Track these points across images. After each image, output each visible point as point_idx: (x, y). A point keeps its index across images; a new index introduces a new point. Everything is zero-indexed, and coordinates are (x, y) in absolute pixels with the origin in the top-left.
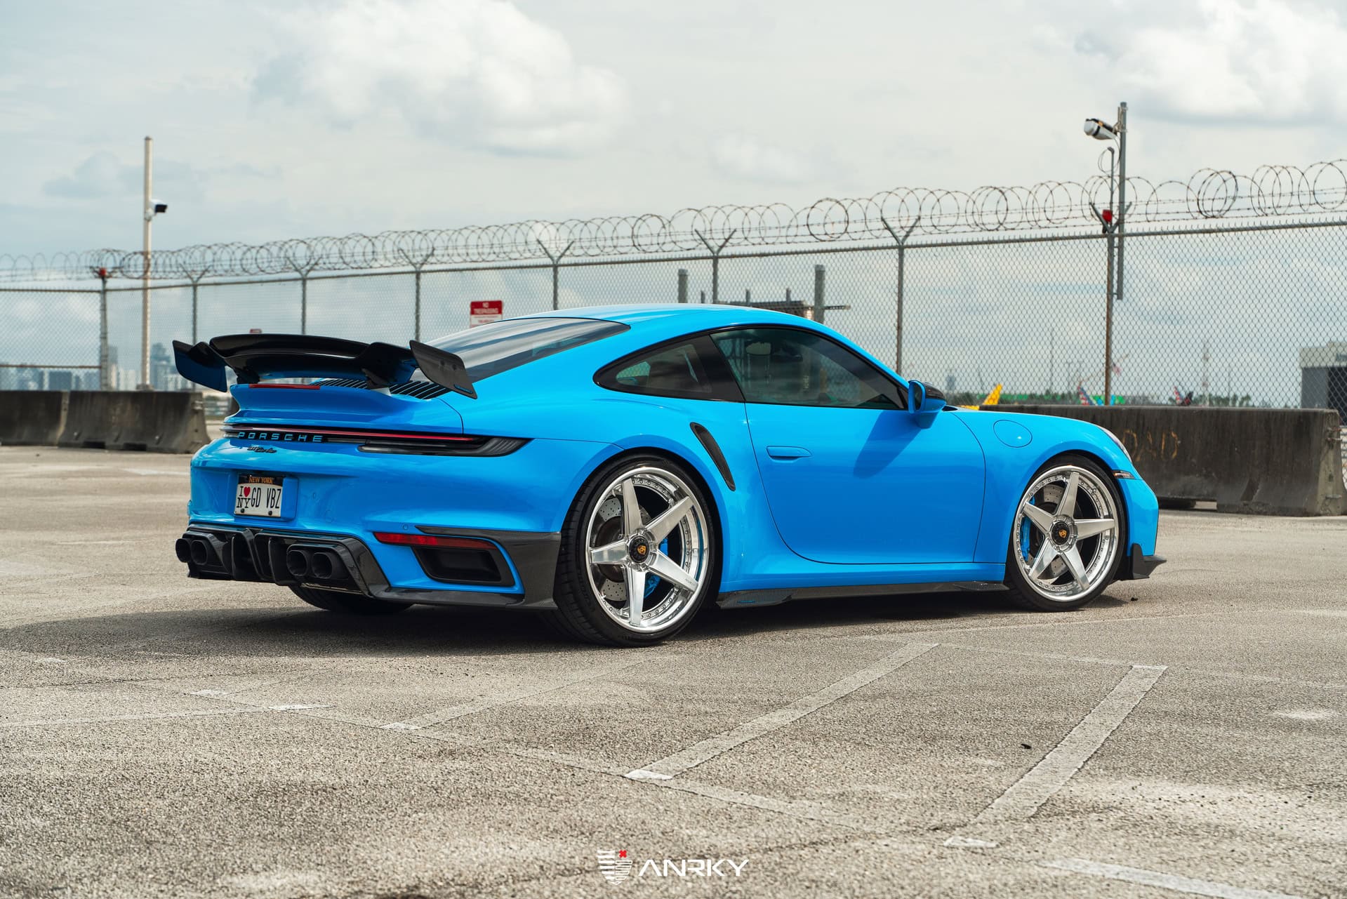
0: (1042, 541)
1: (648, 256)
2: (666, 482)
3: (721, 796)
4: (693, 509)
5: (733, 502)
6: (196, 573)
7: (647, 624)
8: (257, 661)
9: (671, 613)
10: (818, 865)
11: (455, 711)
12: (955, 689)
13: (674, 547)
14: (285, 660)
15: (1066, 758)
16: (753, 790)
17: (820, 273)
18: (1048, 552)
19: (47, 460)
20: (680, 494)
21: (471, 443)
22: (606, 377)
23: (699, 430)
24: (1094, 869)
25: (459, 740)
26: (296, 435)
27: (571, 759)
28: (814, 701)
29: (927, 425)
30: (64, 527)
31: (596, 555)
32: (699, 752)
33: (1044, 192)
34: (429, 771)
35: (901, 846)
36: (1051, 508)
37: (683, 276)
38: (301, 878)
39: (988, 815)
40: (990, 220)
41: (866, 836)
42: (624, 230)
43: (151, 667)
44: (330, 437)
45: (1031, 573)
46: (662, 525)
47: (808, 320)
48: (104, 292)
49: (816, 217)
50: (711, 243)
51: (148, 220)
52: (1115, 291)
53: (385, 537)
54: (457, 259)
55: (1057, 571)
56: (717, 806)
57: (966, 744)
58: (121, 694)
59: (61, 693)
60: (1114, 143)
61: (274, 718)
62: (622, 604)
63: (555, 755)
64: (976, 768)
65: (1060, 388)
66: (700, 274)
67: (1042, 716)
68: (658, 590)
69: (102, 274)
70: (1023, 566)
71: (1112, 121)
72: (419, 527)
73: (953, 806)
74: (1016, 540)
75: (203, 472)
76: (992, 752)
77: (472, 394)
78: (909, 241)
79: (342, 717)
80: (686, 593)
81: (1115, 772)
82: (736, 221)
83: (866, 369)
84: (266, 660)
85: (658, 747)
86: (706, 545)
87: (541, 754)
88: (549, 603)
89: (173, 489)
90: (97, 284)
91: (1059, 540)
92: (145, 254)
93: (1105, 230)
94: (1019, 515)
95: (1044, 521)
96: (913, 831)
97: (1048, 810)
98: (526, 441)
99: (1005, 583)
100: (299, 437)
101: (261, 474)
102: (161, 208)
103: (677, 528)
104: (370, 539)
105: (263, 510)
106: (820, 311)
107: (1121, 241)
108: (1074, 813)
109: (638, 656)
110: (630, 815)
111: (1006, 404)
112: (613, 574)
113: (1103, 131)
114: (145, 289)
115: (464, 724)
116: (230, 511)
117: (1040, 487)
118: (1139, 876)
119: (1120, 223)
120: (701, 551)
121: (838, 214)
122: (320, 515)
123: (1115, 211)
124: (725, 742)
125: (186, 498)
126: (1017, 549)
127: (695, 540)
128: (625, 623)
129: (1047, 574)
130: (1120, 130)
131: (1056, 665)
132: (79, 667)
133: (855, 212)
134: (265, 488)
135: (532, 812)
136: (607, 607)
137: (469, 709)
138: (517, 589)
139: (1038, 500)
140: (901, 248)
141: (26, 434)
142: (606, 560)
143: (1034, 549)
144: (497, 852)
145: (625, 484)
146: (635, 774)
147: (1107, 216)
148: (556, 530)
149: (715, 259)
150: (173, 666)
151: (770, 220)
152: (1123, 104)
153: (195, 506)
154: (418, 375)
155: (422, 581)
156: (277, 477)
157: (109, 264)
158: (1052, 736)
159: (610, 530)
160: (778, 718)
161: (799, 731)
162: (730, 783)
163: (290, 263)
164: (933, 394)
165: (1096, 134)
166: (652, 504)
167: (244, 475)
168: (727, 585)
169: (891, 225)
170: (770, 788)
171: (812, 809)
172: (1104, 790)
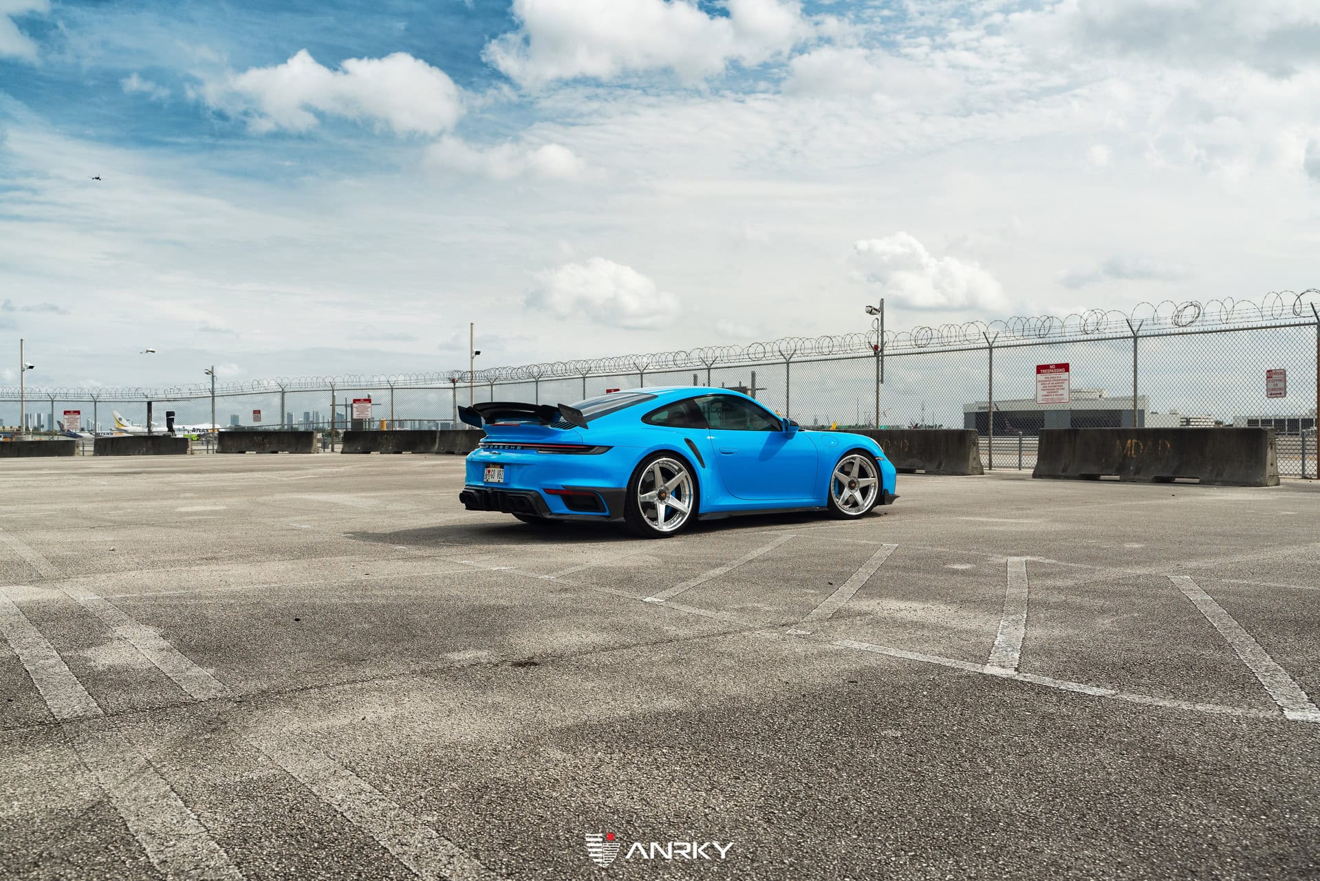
0: (844, 488)
1: (680, 369)
2: (675, 464)
3: (685, 610)
4: (686, 476)
5: (704, 473)
6: (468, 508)
7: (666, 528)
8: (492, 547)
9: (677, 522)
10: (725, 645)
11: (573, 569)
12: (801, 556)
13: (678, 494)
14: (505, 546)
15: (848, 589)
16: (701, 607)
17: (753, 375)
18: (847, 493)
19: (429, 460)
20: (680, 470)
21: (586, 449)
22: (647, 419)
23: (688, 441)
24: (856, 645)
25: (572, 583)
26: (510, 446)
27: (619, 592)
28: (736, 563)
29: (791, 438)
30: (426, 488)
31: (642, 497)
32: (679, 589)
33: (848, 338)
34: (553, 598)
35: (766, 634)
36: (848, 474)
37: (695, 377)
38: (479, 653)
39: (809, 618)
40: (826, 350)
41: (750, 629)
42: (670, 358)
43: (444, 550)
44: (525, 447)
45: (839, 502)
46: (673, 483)
47: (748, 396)
48: (454, 388)
49: (752, 350)
50: (707, 363)
51: (472, 358)
52: (880, 380)
53: (548, 491)
54: (600, 371)
55: (851, 501)
56: (682, 614)
57: (803, 583)
58: (427, 564)
59: (401, 562)
60: (879, 316)
61: (491, 574)
62: (655, 519)
63: (614, 591)
64: (806, 594)
65: (861, 423)
66: (703, 376)
67: (839, 568)
68: (671, 513)
69: (453, 381)
70: (836, 500)
71: (877, 307)
72: (563, 486)
73: (793, 614)
74: (832, 488)
75: (471, 463)
76: (815, 587)
77: (586, 427)
78: (791, 360)
79: (522, 573)
80: (683, 514)
81: (871, 596)
82: (718, 353)
83: (766, 415)
84: (497, 546)
85: (660, 586)
86: (692, 493)
87: (607, 590)
88: (622, 519)
89: (459, 472)
90: (452, 385)
91: (851, 488)
92: (471, 372)
93: (875, 354)
94: (833, 477)
95: (845, 479)
96: (773, 626)
97: (838, 615)
98: (610, 447)
99: (828, 507)
100: (511, 447)
101: (495, 464)
102: (478, 353)
103: (679, 486)
104: (542, 492)
105: (496, 480)
106: (754, 390)
107: (882, 358)
108: (849, 617)
109: (661, 542)
110: (641, 620)
111: (839, 430)
112: (650, 506)
113: (874, 311)
114: (472, 387)
115: (574, 576)
116: (482, 480)
117: (842, 464)
118: (877, 649)
119: (882, 350)
120: (690, 495)
121: (761, 349)
122: (521, 481)
123: (879, 345)
124: (692, 583)
125: (465, 475)
126: (833, 492)
127: (688, 490)
128: (656, 527)
129: (846, 503)
130: (881, 310)
131: (848, 545)
132: (413, 551)
133: (768, 349)
134: (497, 470)
135: (596, 619)
136: (648, 521)
137: (579, 568)
138: (607, 513)
139: (842, 470)
140: (788, 363)
141: (422, 448)
142: (648, 500)
143: (840, 492)
144: (575, 639)
145: (655, 465)
146: (648, 599)
147: (876, 348)
148: (625, 486)
149: (709, 369)
150: (454, 550)
151: (732, 352)
152: (882, 300)
153: (468, 478)
154: (562, 419)
155: (565, 510)
156: (502, 465)
157: (456, 376)
158: (842, 578)
159: (649, 486)
160: (718, 571)
161: (727, 578)
162: (691, 603)
163: (531, 375)
164: (795, 425)
165: (871, 313)
166: (667, 474)
167: (488, 464)
168: (701, 510)
169: (783, 353)
170: (709, 605)
171: (726, 615)
172: (865, 605)
